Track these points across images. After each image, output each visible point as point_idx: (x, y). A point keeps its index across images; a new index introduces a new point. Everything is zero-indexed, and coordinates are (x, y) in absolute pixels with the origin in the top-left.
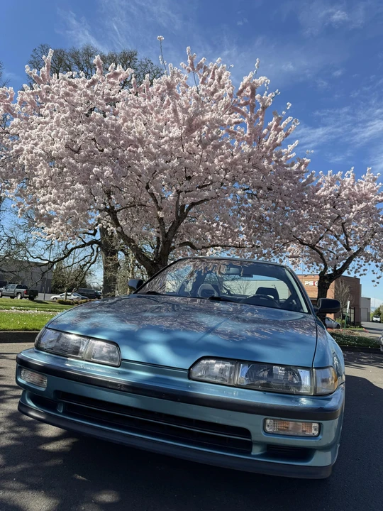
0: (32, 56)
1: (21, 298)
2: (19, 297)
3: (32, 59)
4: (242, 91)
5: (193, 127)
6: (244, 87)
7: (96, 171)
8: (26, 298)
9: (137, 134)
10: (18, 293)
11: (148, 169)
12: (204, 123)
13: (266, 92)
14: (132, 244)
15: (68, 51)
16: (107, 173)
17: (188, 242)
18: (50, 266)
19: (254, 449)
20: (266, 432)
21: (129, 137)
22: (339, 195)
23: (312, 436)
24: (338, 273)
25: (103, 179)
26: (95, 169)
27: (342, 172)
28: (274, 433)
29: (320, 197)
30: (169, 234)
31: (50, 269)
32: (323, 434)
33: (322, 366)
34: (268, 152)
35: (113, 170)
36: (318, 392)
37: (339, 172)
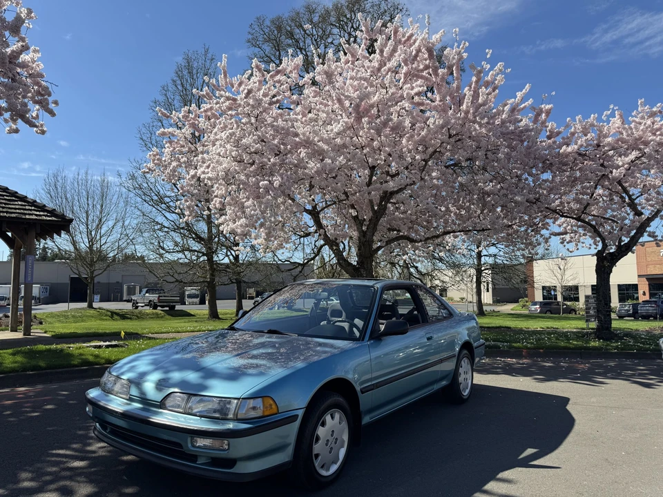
0: (249, 33)
3: (250, 37)
4: (416, 56)
5: (361, 114)
6: (419, 51)
7: (263, 185)
9: (301, 136)
11: (316, 172)
12: (372, 106)
13: (456, 44)
14: (335, 248)
15: (286, 15)
16: (276, 184)
17: (402, 236)
18: (300, 269)
19: (199, 459)
20: (194, 446)
21: (297, 139)
22: (598, 146)
23: (224, 450)
24: (623, 249)
25: (273, 191)
26: (262, 183)
27: (596, 115)
28: (199, 447)
29: (567, 155)
30: (368, 233)
31: (301, 272)
32: (231, 449)
33: (253, 397)
34: (471, 116)
35: (282, 179)
36: (239, 417)
37: (592, 116)
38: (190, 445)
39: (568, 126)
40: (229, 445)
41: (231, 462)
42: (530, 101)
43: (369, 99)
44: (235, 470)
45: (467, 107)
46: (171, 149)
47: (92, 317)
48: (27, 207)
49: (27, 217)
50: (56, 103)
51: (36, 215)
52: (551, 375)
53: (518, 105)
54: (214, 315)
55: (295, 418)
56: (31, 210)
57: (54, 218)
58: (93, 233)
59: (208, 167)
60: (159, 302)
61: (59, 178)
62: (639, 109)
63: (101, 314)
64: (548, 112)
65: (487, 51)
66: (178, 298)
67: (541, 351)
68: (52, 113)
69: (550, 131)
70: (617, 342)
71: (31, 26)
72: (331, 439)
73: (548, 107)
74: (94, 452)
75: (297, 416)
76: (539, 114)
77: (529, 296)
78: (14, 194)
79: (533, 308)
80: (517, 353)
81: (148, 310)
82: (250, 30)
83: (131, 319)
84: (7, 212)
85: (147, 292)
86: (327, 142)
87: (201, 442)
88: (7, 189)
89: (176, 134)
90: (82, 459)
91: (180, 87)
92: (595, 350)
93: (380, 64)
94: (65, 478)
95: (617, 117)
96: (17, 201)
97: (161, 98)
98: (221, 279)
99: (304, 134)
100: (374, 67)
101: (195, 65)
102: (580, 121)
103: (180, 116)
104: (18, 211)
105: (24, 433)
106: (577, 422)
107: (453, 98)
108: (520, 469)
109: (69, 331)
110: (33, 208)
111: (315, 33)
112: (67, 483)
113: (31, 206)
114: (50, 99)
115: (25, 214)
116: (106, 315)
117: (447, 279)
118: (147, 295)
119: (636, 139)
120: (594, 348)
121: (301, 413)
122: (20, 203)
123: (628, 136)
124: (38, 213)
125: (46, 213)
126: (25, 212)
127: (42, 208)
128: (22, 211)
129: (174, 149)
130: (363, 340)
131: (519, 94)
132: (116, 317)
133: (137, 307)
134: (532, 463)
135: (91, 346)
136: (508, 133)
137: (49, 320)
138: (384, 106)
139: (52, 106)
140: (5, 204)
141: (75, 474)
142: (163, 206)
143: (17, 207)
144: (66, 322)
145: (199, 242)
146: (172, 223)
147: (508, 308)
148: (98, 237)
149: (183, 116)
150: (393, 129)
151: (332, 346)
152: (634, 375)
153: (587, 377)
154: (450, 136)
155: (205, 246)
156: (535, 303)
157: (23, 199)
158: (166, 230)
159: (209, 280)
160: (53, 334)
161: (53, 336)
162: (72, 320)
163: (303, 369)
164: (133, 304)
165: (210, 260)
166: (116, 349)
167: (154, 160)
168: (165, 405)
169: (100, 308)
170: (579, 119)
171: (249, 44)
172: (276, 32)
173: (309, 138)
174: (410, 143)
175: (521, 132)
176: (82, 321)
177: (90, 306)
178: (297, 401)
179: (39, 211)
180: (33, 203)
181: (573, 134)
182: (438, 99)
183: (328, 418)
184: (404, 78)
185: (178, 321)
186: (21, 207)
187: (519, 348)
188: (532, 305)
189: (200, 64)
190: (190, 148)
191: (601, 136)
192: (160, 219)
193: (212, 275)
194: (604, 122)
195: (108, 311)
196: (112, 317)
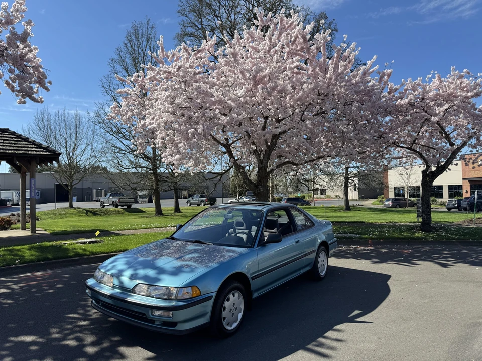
0: (179, 5)
1: (204, 205)
2: (203, 204)
3: (180, 8)
4: (295, 41)
5: (257, 82)
6: (296, 37)
7: (190, 132)
8: (208, 204)
9: (216, 98)
10: (202, 201)
11: (226, 123)
12: (264, 77)
14: (241, 171)
16: (200, 131)
17: (288, 162)
18: (219, 177)
19: (156, 322)
20: (152, 315)
21: (213, 99)
22: (423, 99)
23: (170, 317)
24: (440, 169)
25: (197, 136)
26: (190, 131)
27: (421, 78)
28: (155, 316)
29: (401, 106)
30: (264, 161)
31: (220, 180)
32: (174, 316)
33: (186, 286)
34: (333, 81)
35: (204, 127)
36: (178, 298)
37: (419, 78)
38: (150, 315)
39: (402, 85)
40: (173, 314)
41: (174, 324)
42: (377, 67)
43: (262, 71)
44: (177, 328)
45: (331, 75)
46: (127, 102)
47: (73, 214)
48: (29, 146)
49: (30, 153)
50: (50, 83)
51: (36, 151)
52: (383, 259)
53: (368, 70)
54: (159, 212)
55: (210, 298)
56: (32, 148)
57: (48, 153)
58: (71, 154)
59: (153, 119)
60: (120, 203)
61: (45, 115)
62: (452, 73)
63: (79, 212)
64: (389, 75)
65: (344, 35)
66: (133, 200)
67: (381, 240)
68: (47, 89)
69: (389, 89)
70: (434, 233)
71: (33, 35)
72: (233, 308)
73: (389, 71)
74: (91, 316)
75: (212, 296)
76: (382, 77)
77: (384, 193)
78: (20, 136)
79: (387, 203)
80: (364, 242)
81: (112, 208)
82: (180, 3)
83: (100, 215)
84: (16, 150)
85: (110, 196)
86: (234, 101)
87: (157, 313)
88: (15, 133)
89: (129, 92)
90: (85, 320)
91: (130, 49)
92: (418, 239)
93: (269, 48)
94: (77, 332)
95: (437, 78)
96: (22, 141)
97: (116, 57)
98: (163, 187)
99: (218, 96)
100: (265, 49)
101: (140, 31)
102: (410, 82)
103: (132, 79)
104: (23, 149)
105: (46, 304)
106: (391, 292)
107: (321, 68)
108: (347, 324)
109: (61, 229)
110: (33, 146)
111: (227, 4)
112: (78, 335)
113: (32, 145)
114: (46, 81)
115: (28, 151)
116: (83, 213)
117: (324, 183)
118: (111, 197)
119: (449, 95)
120: (418, 238)
121: (214, 295)
122: (24, 143)
123: (443, 92)
124: (37, 150)
125: (42, 150)
126: (28, 149)
127: (39, 146)
128: (26, 149)
129: (129, 102)
130: (253, 247)
131: (369, 63)
132: (89, 214)
133: (104, 206)
134: (356, 320)
135: (79, 242)
136: (360, 91)
137: (43, 217)
138: (272, 77)
139: (47, 85)
140: (14, 144)
141: (83, 329)
142: (121, 135)
143: (22, 146)
144: (55, 218)
145: (147, 161)
146: (127, 147)
147: (369, 203)
148: (74, 157)
149: (134, 80)
150: (279, 92)
151: (234, 251)
152: (439, 258)
153: (407, 260)
154: (319, 95)
155: (151, 163)
156: (388, 199)
157: (26, 140)
158: (123, 152)
159: (154, 188)
160: (51, 231)
161: (51, 233)
162: (59, 216)
163: (216, 268)
164: (101, 204)
165: (155, 174)
166: (96, 244)
167: (115, 111)
168: (135, 291)
169: (78, 208)
170: (410, 81)
171: (179, 13)
172: (198, 4)
173: (221, 99)
174: (291, 100)
175: (369, 90)
176: (66, 217)
177: (71, 206)
178: (212, 288)
179: (38, 148)
180: (33, 143)
181: (406, 90)
182: (310, 69)
183: (231, 296)
184: (287, 55)
185: (133, 217)
186: (25, 146)
187: (366, 238)
188: (386, 201)
189: (144, 31)
190: (139, 102)
191: (425, 92)
192: (119, 145)
193: (157, 184)
194: (427, 82)
195: (83, 209)
196: (87, 213)
